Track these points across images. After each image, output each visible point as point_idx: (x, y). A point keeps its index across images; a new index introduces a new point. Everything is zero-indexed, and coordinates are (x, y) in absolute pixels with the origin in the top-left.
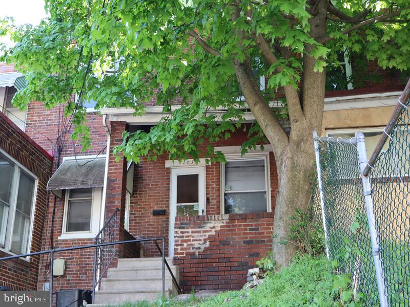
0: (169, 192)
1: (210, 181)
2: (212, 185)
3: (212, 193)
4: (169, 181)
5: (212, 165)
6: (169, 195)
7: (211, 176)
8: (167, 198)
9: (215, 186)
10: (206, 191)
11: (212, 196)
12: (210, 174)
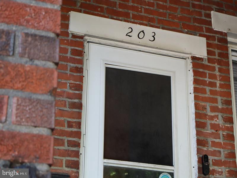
0: (79, 115)
1: (208, 105)
2: (212, 118)
3: (214, 144)
4: (81, 79)
5: (209, 60)
6: (79, 125)
7: (208, 89)
8: (71, 134)
9: (220, 121)
10: (198, 133)
11: (214, 153)
12: (204, 83)
